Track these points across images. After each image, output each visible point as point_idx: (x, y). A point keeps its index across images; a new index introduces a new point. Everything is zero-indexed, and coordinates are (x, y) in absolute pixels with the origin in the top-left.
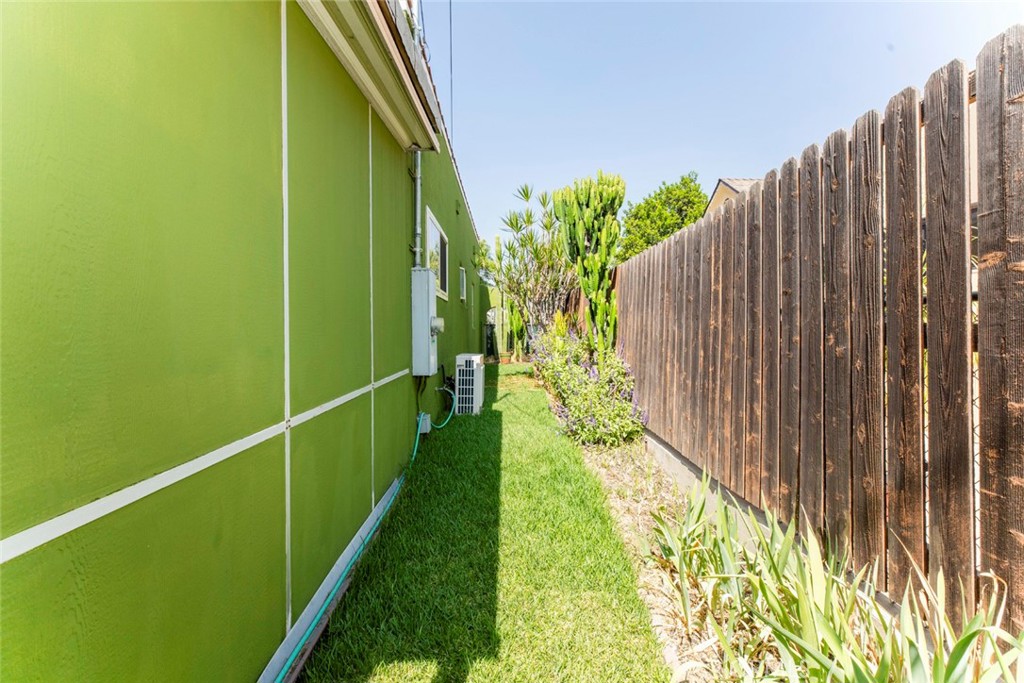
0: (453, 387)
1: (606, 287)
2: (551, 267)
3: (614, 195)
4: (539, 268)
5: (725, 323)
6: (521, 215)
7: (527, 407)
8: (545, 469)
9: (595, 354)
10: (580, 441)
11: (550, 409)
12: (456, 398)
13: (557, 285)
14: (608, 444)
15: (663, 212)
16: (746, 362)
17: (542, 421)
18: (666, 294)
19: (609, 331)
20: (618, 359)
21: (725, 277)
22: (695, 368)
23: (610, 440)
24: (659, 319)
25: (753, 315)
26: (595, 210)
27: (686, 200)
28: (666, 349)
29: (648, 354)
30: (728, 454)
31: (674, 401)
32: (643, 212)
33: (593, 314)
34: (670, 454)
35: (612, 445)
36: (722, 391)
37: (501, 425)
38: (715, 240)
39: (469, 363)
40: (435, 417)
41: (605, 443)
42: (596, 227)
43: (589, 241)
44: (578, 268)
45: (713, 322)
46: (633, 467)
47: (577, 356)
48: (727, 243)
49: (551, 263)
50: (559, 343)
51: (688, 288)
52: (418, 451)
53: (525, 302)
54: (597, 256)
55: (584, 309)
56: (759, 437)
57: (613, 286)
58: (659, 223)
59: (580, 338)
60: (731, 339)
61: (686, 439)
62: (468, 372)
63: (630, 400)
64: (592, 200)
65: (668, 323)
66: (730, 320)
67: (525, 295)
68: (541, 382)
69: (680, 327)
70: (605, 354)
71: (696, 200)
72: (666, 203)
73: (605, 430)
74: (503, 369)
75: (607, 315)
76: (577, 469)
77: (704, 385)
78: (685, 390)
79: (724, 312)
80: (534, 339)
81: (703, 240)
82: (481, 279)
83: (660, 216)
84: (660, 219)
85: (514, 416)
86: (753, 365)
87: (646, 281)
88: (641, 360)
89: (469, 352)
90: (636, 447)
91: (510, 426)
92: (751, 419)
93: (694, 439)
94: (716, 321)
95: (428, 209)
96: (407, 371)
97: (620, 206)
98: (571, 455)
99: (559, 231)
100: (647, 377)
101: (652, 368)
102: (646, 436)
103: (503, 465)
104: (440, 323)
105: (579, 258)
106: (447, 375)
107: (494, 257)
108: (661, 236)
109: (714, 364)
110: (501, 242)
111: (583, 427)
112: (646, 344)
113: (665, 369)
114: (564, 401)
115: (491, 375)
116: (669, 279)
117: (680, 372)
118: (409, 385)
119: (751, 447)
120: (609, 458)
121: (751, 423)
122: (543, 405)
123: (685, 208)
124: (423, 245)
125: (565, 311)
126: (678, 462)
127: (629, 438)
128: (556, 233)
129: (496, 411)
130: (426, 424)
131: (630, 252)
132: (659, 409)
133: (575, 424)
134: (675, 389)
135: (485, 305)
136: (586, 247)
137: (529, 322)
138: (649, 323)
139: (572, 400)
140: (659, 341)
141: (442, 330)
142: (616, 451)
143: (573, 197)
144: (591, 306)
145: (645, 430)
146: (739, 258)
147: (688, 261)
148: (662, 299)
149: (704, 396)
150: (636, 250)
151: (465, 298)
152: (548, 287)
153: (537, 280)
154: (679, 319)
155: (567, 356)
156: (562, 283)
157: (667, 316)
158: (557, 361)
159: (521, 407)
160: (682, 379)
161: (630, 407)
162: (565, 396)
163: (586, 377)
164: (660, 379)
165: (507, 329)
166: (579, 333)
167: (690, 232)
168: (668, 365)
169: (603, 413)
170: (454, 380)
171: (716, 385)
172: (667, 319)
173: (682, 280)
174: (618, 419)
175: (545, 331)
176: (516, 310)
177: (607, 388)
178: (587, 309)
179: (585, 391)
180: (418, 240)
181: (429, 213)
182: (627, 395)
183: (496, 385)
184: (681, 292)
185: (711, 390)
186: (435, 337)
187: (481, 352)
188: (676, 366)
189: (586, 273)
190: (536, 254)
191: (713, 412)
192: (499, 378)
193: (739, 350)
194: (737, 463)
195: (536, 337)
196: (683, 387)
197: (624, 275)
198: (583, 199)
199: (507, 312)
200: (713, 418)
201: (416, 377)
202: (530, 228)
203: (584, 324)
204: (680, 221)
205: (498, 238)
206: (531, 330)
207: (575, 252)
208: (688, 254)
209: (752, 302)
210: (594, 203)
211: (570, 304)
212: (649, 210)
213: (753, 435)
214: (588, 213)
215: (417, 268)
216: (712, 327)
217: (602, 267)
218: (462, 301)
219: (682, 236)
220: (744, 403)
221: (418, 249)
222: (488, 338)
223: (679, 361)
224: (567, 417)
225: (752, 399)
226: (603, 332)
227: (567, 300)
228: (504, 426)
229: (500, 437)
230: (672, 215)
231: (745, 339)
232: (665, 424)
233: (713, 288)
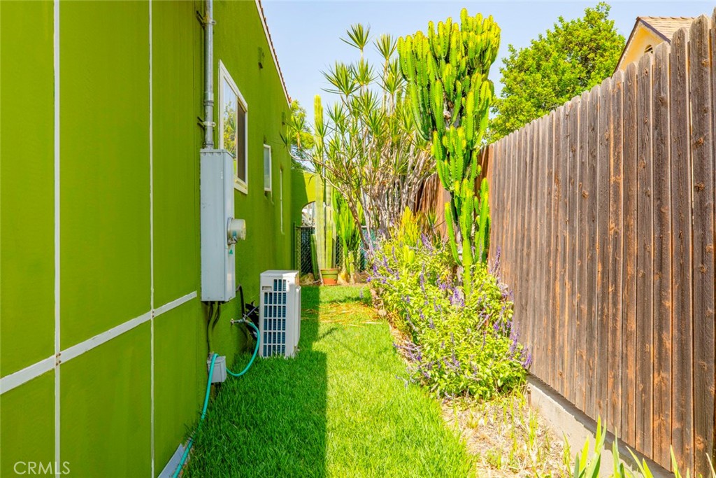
0: (255, 319)
1: (474, 175)
2: (397, 145)
3: (484, 45)
4: (379, 146)
5: (627, 227)
6: (352, 69)
7: (363, 347)
8: (388, 430)
9: (460, 271)
10: (438, 392)
11: (395, 349)
12: (260, 333)
13: (405, 170)
14: (476, 396)
15: (561, 62)
16: (653, 279)
17: (384, 367)
18: (554, 187)
19: (479, 237)
20: (491, 278)
21: (628, 167)
22: (591, 288)
23: (480, 390)
24: (545, 221)
25: (661, 217)
26: (458, 67)
27: (593, 44)
28: (555, 262)
29: (532, 269)
30: (632, 402)
31: (566, 334)
32: (530, 61)
33: (456, 214)
34: (561, 408)
35: (481, 397)
36: (625, 318)
37: (325, 372)
38: (615, 115)
39: (279, 284)
40: (231, 362)
41: (472, 394)
42: (459, 90)
43: (449, 109)
44: (434, 148)
45: (612, 225)
46: (510, 426)
47: (434, 273)
48: (629, 119)
49: (396, 138)
50: (408, 254)
51: (581, 180)
52: (210, 408)
53: (358, 196)
54: (460, 132)
55: (444, 206)
56: (670, 376)
57: (484, 174)
58: (554, 78)
59: (438, 247)
60: (635, 247)
61: (581, 384)
62: (277, 295)
63: (508, 335)
64: (453, 52)
65: (556, 227)
66: (633, 223)
67: (359, 185)
68: (382, 312)
69: (572, 232)
70: (474, 269)
71: (608, 44)
72: (565, 48)
73: (472, 376)
74: (326, 292)
75: (475, 215)
76: (433, 429)
77: (603, 309)
78: (579, 318)
79: (627, 212)
80: (371, 249)
81: (600, 114)
82: (293, 160)
83: (555, 67)
84: (556, 71)
85: (344, 361)
86: (661, 282)
87: (528, 167)
88: (523, 278)
89: (276, 268)
90: (515, 401)
91: (338, 373)
92: (660, 353)
93: (591, 385)
94: (617, 225)
95: (222, 65)
96: (194, 294)
97: (493, 61)
98: (424, 410)
99: (408, 92)
100: (531, 302)
101: (537, 290)
102: (530, 385)
103: (328, 425)
104: (240, 227)
105: (436, 134)
106: (247, 301)
107: (314, 131)
108: (557, 96)
109: (615, 282)
110: (324, 106)
111: (441, 373)
112: (528, 255)
113: (554, 289)
114: (415, 337)
115: (310, 301)
116: (558, 166)
117: (573, 294)
118: (197, 314)
119: (660, 390)
120: (479, 415)
121: (660, 359)
122: (385, 342)
123: (591, 56)
124: (216, 118)
125: (416, 208)
126: (570, 417)
127: (506, 388)
128: (404, 95)
129: (317, 353)
130: (219, 369)
131: (512, 120)
132: (547, 345)
133: (430, 368)
134: (567, 317)
135: (299, 199)
136: (446, 118)
137: (364, 223)
138: (533, 226)
139: (427, 336)
140: (546, 251)
141: (243, 236)
142: (488, 406)
143: (427, 47)
144: (453, 201)
145: (528, 375)
146: (643, 141)
147: (581, 142)
148: (550, 194)
149: (603, 325)
150: (521, 117)
151: (270, 189)
152: (392, 173)
153: (375, 163)
154: (571, 221)
155: (420, 273)
156: (413, 168)
157: (556, 216)
158: (406, 280)
159: (353, 346)
160: (575, 303)
161: (507, 344)
162: (417, 329)
163: (445, 303)
164: (547, 305)
165: (332, 234)
166: (436, 239)
167: (583, 103)
168: (558, 284)
169: (469, 353)
170: (257, 310)
171: (617, 309)
172: (556, 220)
173: (574, 167)
174: (490, 362)
175: (388, 237)
176: (345, 206)
177: (476, 317)
178: (448, 207)
179: (446, 323)
180: (209, 110)
181: (224, 72)
182: (502, 328)
183: (317, 316)
184: (573, 184)
185: (611, 317)
186: (233, 247)
187: (293, 268)
188: (568, 286)
189: (446, 155)
190: (375, 127)
191: (614, 347)
192: (321, 306)
193: (644, 263)
194: (643, 413)
195: (374, 246)
196: (576, 314)
197: (499, 157)
198: (441, 51)
199: (331, 209)
200: (614, 356)
201: (206, 303)
202: (365, 88)
203: (444, 227)
204: (584, 75)
205: (319, 101)
206: (368, 235)
207: (431, 124)
208: (581, 133)
209: (659, 199)
210: (456, 56)
211: (423, 198)
212: (540, 59)
213: (663, 374)
214: (448, 70)
215: (209, 149)
216: (612, 232)
217: (467, 147)
218: (266, 193)
219: (573, 108)
220: (652, 334)
221: (209, 124)
222: (303, 246)
223: (571, 279)
224: (419, 358)
225: (661, 328)
226: (470, 238)
227: (420, 191)
228: (329, 374)
229: (325, 387)
230: (574, 67)
231: (652, 247)
232: (554, 366)
233: (612, 178)
